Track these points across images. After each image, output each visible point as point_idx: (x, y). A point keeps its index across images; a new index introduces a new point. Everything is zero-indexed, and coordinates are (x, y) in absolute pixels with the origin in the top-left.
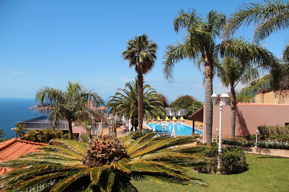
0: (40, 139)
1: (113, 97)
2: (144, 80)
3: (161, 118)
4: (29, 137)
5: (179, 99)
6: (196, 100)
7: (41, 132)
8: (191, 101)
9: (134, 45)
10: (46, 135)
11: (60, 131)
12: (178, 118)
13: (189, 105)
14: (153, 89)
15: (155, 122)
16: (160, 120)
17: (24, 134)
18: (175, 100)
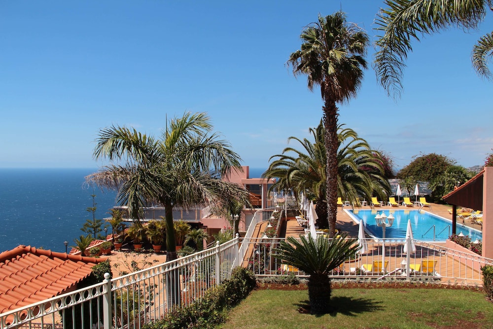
0: (151, 239)
1: (281, 157)
2: (338, 115)
3: (379, 200)
4: (131, 233)
5: (417, 161)
6: (452, 164)
7: (152, 226)
8: (442, 165)
9: (316, 40)
10: (160, 232)
11: (186, 225)
12: (414, 199)
13: (437, 173)
14: (362, 139)
15: (368, 208)
16: (378, 203)
17: (124, 229)
18: (408, 165)
